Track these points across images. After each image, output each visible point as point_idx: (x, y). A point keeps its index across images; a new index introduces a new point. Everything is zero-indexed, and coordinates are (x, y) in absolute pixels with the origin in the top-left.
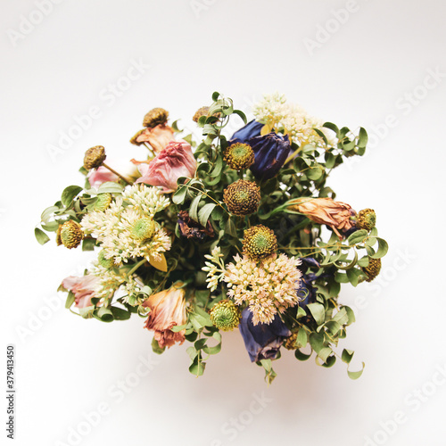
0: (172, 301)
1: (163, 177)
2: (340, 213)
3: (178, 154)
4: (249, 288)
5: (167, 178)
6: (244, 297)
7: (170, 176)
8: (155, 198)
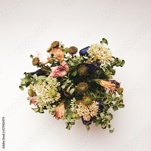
0: (61, 109)
1: (58, 75)
2: (113, 87)
3: (63, 68)
4: (83, 113)
5: (59, 75)
6: (82, 115)
7: (61, 75)
8: (56, 82)
